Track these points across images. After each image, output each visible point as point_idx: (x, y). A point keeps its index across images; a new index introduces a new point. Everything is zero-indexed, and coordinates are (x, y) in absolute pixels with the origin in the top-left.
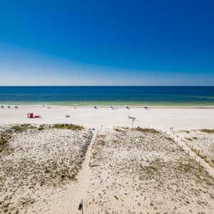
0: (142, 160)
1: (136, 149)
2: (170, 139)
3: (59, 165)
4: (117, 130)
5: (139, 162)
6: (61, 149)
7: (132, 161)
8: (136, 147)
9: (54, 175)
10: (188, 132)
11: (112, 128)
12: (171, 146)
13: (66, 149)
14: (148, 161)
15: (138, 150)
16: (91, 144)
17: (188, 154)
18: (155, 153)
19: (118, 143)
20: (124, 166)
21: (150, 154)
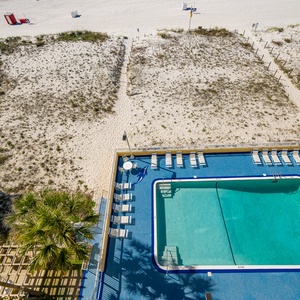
0: (199, 82)
1: (192, 66)
2: (247, 46)
3: (87, 97)
4: (164, 36)
5: (195, 85)
6: (83, 75)
7: (185, 84)
8: (192, 63)
9: (84, 109)
10: (281, 30)
11: (155, 33)
12: (247, 57)
13: (91, 74)
14: (207, 83)
15: (194, 68)
16: (125, 63)
17: (267, 69)
18: (220, 71)
19: (166, 59)
20: (174, 92)
21: (212, 72)
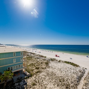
3: (66, 81)
6: (67, 73)
9: (63, 84)
13: (70, 74)
